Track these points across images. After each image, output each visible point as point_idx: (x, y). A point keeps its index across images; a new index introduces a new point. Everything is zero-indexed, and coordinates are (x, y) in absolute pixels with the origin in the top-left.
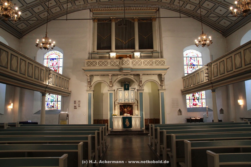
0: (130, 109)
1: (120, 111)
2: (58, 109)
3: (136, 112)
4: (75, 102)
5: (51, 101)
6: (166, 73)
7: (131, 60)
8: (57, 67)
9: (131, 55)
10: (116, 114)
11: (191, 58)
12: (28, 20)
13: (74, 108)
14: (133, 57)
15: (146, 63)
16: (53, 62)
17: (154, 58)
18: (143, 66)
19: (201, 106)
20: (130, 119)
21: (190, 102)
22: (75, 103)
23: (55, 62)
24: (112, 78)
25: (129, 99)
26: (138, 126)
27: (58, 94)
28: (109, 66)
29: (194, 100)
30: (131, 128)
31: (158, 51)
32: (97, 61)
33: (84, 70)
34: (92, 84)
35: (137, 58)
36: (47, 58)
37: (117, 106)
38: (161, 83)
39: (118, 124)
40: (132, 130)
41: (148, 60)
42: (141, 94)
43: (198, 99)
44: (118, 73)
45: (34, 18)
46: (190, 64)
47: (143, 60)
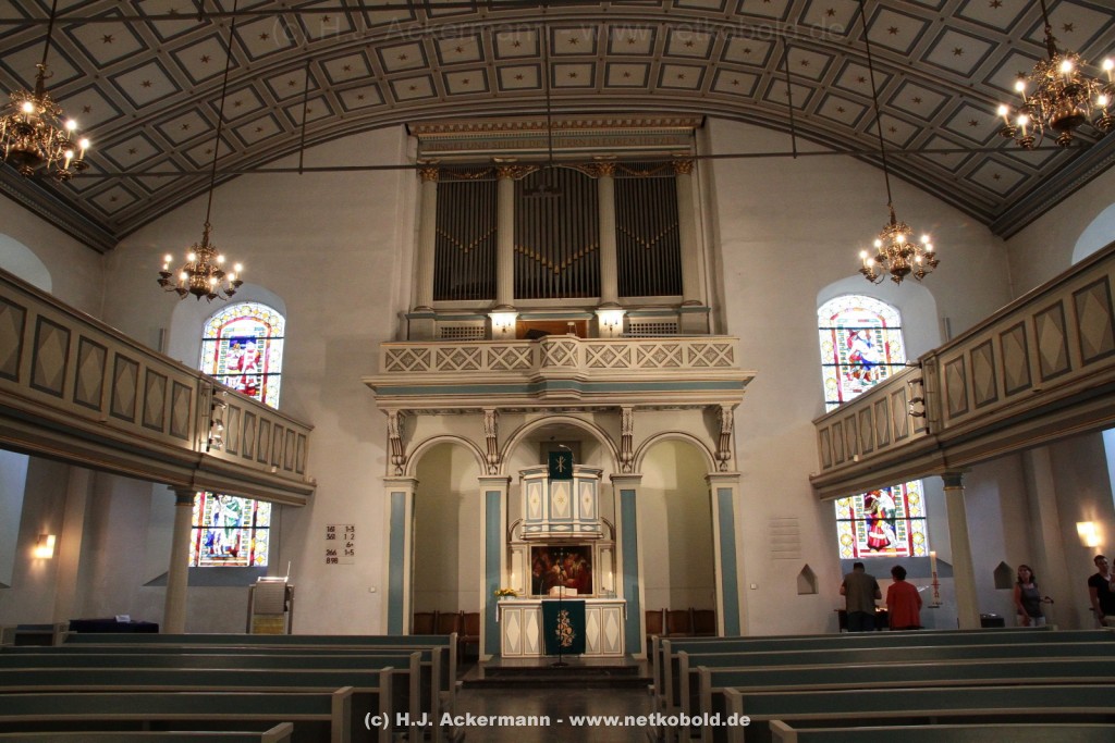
0: (577, 566)
1: (533, 576)
2: (256, 563)
3: (607, 579)
4: (331, 533)
5: (227, 528)
6: (741, 399)
7: (580, 345)
8: (259, 375)
9: (581, 324)
10: (515, 587)
11: (853, 332)
12: (142, 173)
13: (328, 561)
14: (595, 331)
15: (649, 356)
16: (241, 352)
17: (686, 332)
18: (635, 372)
19: (908, 553)
20: (577, 612)
21: (854, 533)
22: (331, 537)
23: (251, 352)
24: (496, 425)
25: (572, 519)
26: (612, 644)
27: (260, 496)
28: (485, 373)
29: (872, 522)
30: (582, 655)
31: (703, 301)
32: (434, 348)
33: (374, 388)
34: (408, 452)
35: (611, 337)
36: (215, 336)
37: (521, 552)
38: (718, 445)
39: (521, 636)
40: (588, 665)
41: (659, 343)
42: (629, 498)
43: (892, 521)
44: (524, 400)
45: (168, 167)
46: (852, 358)
47: (633, 345)
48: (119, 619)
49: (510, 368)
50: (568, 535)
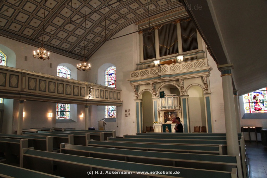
1: (165, 119)
5: (111, 111)
8: (114, 81)
9: (175, 60)
12: (87, 46)
13: (126, 117)
16: (111, 77)
18: (181, 71)
20: (170, 127)
21: (250, 106)
22: (126, 112)
25: (166, 106)
27: (113, 105)
28: (150, 75)
31: (203, 50)
32: (140, 71)
33: (130, 81)
34: (138, 94)
35: (180, 62)
36: (107, 74)
37: (162, 114)
38: (205, 86)
42: (184, 100)
43: (262, 102)
44: (158, 81)
45: (91, 44)
48: (91, 128)
49: (155, 74)
50: (172, 110)
